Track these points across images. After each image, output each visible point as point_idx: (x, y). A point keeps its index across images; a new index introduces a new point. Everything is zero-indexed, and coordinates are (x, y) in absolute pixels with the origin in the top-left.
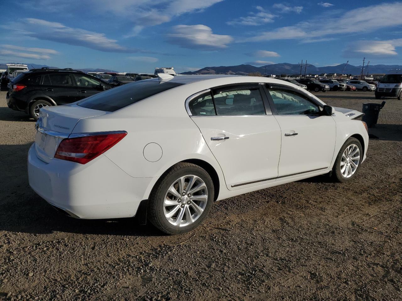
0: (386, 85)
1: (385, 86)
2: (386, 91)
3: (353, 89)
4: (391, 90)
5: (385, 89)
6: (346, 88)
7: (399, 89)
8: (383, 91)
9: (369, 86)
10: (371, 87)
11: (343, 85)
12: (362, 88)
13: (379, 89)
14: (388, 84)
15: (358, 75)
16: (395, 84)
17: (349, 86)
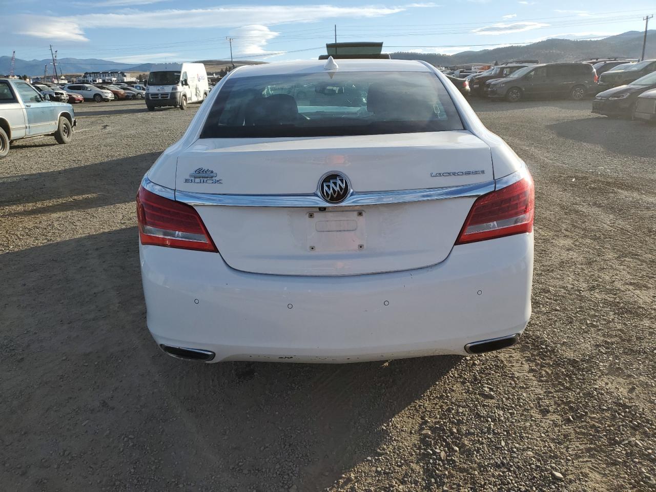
0: (159, 87)
1: (159, 90)
2: (162, 97)
3: (79, 100)
4: (169, 96)
5: (160, 95)
6: (68, 98)
7: (179, 93)
8: (158, 97)
9: (103, 92)
10: (105, 94)
11: (62, 94)
12: (92, 97)
13: (151, 95)
14: (161, 86)
15: (39, 77)
16: (171, 87)
17: (71, 95)
